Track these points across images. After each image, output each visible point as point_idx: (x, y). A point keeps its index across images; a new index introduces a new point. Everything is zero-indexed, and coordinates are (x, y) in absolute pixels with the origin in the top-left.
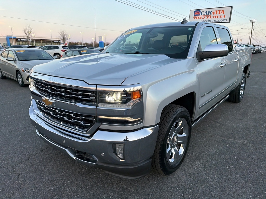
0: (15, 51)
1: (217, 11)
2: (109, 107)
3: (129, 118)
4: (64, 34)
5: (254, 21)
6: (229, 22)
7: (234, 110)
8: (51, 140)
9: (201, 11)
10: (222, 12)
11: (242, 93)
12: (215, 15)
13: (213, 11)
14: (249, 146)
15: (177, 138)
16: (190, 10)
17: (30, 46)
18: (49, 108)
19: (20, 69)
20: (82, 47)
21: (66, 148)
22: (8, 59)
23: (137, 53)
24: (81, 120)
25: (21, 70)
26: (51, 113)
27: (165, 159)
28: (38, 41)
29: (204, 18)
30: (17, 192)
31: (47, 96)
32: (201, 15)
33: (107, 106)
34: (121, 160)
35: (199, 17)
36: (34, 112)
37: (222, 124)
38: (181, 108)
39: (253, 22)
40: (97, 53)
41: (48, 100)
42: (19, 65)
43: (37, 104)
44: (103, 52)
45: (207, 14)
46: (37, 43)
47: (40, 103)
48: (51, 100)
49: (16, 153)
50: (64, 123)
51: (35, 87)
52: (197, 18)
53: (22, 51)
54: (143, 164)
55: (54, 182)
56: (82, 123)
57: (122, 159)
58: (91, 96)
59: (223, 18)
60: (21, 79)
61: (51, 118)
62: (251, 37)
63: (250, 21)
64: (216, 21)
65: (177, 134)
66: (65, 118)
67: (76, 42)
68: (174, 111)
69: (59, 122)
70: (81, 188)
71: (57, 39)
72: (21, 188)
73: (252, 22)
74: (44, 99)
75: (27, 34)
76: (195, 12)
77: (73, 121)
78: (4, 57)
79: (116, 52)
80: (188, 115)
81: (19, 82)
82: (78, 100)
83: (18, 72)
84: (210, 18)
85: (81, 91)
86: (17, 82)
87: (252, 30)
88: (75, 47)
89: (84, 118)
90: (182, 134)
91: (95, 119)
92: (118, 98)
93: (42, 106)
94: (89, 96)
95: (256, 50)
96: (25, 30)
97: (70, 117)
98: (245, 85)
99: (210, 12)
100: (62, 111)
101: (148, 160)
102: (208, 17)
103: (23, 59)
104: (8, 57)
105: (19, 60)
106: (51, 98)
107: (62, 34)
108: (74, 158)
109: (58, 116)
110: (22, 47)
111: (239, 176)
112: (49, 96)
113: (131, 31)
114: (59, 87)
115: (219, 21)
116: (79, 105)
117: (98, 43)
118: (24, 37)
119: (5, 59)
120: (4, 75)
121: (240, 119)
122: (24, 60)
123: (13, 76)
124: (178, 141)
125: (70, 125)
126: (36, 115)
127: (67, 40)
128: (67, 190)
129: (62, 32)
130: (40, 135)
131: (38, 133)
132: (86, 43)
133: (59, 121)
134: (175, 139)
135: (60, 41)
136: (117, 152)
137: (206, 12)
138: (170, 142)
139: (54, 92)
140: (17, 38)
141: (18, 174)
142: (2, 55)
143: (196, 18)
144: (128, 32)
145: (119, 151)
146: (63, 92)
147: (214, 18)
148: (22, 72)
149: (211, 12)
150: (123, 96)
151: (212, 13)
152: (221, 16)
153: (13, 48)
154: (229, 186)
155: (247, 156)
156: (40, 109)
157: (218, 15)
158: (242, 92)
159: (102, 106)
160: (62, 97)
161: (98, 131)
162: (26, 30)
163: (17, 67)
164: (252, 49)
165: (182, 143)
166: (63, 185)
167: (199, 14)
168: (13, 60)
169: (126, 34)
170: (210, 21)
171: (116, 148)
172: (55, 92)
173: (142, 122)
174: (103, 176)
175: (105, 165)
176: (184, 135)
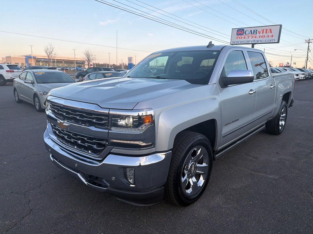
0: (34, 73)
1: (263, 30)
2: (121, 131)
3: (141, 142)
4: (89, 54)
5: (310, 41)
6: (278, 42)
7: (271, 143)
8: (64, 164)
9: (245, 30)
10: (270, 31)
11: (283, 125)
12: (261, 34)
13: (259, 29)
14: (280, 182)
15: (196, 168)
16: (232, 29)
17: (50, 67)
18: (64, 131)
19: (38, 92)
20: (108, 70)
21: (78, 172)
22: (26, 82)
23: (158, 78)
24: (94, 144)
25: (39, 94)
26: (66, 137)
27: (179, 188)
28: (59, 61)
29: (248, 38)
30: (27, 217)
31: (63, 119)
32: (244, 34)
33: (119, 130)
34: (131, 186)
35: (243, 36)
36: (49, 136)
37: (254, 158)
38: (199, 136)
39: (309, 43)
40: (118, 77)
41: (63, 123)
42: (36, 88)
43: (53, 128)
44: (125, 76)
45: (252, 33)
46: (58, 64)
47: (55, 126)
48: (66, 123)
49: (28, 180)
50: (78, 147)
51: (51, 110)
52: (241, 38)
53: (42, 73)
54: (155, 191)
55: (64, 209)
56: (95, 146)
57: (132, 184)
58: (104, 120)
59: (270, 38)
60: (38, 103)
61: (66, 142)
62: (307, 60)
63: (306, 41)
64: (262, 41)
65: (196, 163)
66: (79, 142)
67: (103, 64)
68: (191, 138)
69: (73, 147)
70: (92, 216)
71: (81, 59)
72: (31, 213)
73: (307, 42)
74: (59, 122)
75: (49, 54)
76: (238, 31)
77: (86, 145)
78: (22, 79)
79: (139, 76)
80: (208, 143)
81: (36, 106)
82: (91, 124)
83: (36, 95)
84: (256, 38)
85: (95, 114)
86: (34, 106)
87: (308, 52)
88: (100, 70)
89: (97, 142)
90: (202, 164)
91: (107, 143)
92: (130, 122)
93: (57, 130)
94: (102, 120)
95: (311, 75)
96: (46, 49)
97: (83, 141)
98: (286, 115)
99: (255, 31)
100: (76, 135)
101: (161, 187)
102: (253, 36)
103: (41, 82)
104: (26, 79)
105: (38, 83)
106: (66, 121)
107: (87, 55)
108: (86, 183)
109: (72, 140)
110: (42, 69)
111: (262, 211)
112: (64, 119)
113: (155, 55)
114: (74, 110)
115: (266, 41)
116: (93, 128)
117: (127, 64)
118: (44, 57)
119: (22, 82)
120: (20, 98)
121: (277, 153)
122: (43, 82)
123: (30, 100)
124: (197, 172)
125: (83, 149)
126: (51, 139)
127: (92, 61)
128: (78, 217)
129: (87, 52)
130: (54, 160)
131: (51, 158)
132: (114, 64)
133: (73, 145)
134: (193, 168)
135: (84, 61)
136: (128, 176)
137: (251, 31)
138: (187, 172)
139: (69, 115)
140: (36, 58)
141: (29, 199)
142: (19, 76)
143: (239, 38)
144: (152, 56)
145: (130, 176)
146: (78, 115)
147: (260, 37)
148: (40, 96)
149: (257, 30)
150: (136, 121)
151: (257, 32)
152: (269, 35)
153: (32, 69)
154: (249, 221)
155: (276, 191)
156: (55, 133)
157: (264, 34)
158: (282, 123)
159: (114, 130)
160: (77, 121)
161: (110, 155)
162: (48, 49)
163: (35, 91)
164: (307, 74)
165: (202, 174)
166: (74, 212)
167: (243, 33)
168: (31, 82)
169: (150, 57)
170: (255, 41)
171: (127, 173)
172: (71, 116)
173: (154, 147)
174: (116, 205)
175: (116, 191)
176: (204, 165)
